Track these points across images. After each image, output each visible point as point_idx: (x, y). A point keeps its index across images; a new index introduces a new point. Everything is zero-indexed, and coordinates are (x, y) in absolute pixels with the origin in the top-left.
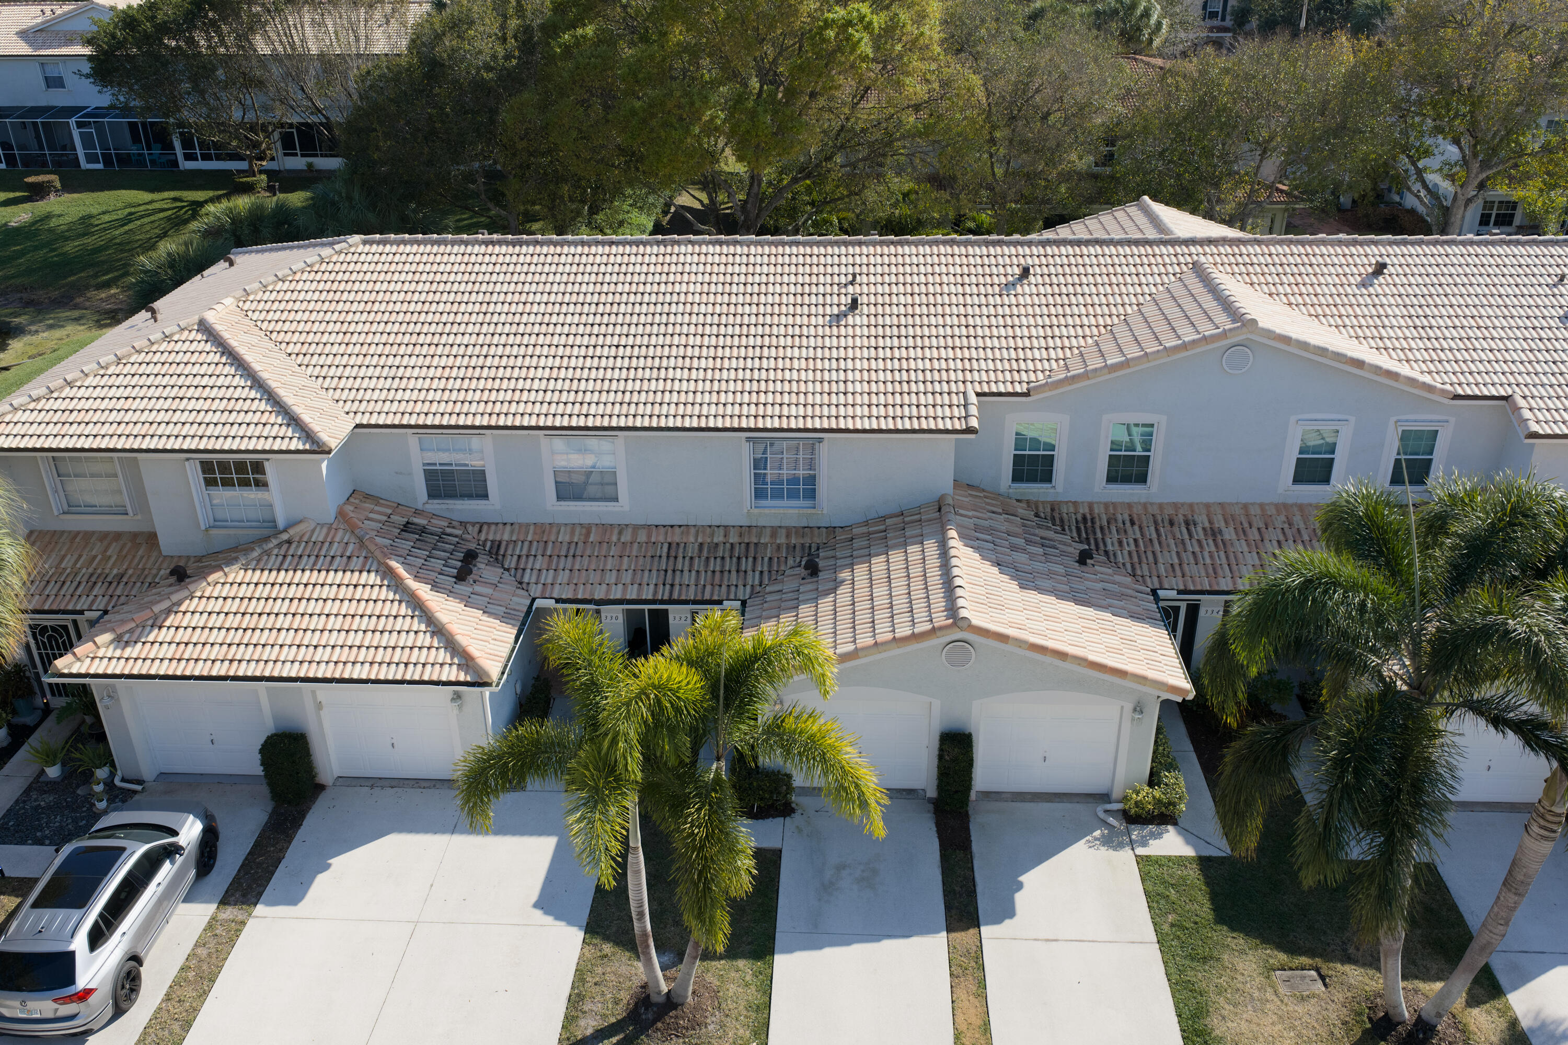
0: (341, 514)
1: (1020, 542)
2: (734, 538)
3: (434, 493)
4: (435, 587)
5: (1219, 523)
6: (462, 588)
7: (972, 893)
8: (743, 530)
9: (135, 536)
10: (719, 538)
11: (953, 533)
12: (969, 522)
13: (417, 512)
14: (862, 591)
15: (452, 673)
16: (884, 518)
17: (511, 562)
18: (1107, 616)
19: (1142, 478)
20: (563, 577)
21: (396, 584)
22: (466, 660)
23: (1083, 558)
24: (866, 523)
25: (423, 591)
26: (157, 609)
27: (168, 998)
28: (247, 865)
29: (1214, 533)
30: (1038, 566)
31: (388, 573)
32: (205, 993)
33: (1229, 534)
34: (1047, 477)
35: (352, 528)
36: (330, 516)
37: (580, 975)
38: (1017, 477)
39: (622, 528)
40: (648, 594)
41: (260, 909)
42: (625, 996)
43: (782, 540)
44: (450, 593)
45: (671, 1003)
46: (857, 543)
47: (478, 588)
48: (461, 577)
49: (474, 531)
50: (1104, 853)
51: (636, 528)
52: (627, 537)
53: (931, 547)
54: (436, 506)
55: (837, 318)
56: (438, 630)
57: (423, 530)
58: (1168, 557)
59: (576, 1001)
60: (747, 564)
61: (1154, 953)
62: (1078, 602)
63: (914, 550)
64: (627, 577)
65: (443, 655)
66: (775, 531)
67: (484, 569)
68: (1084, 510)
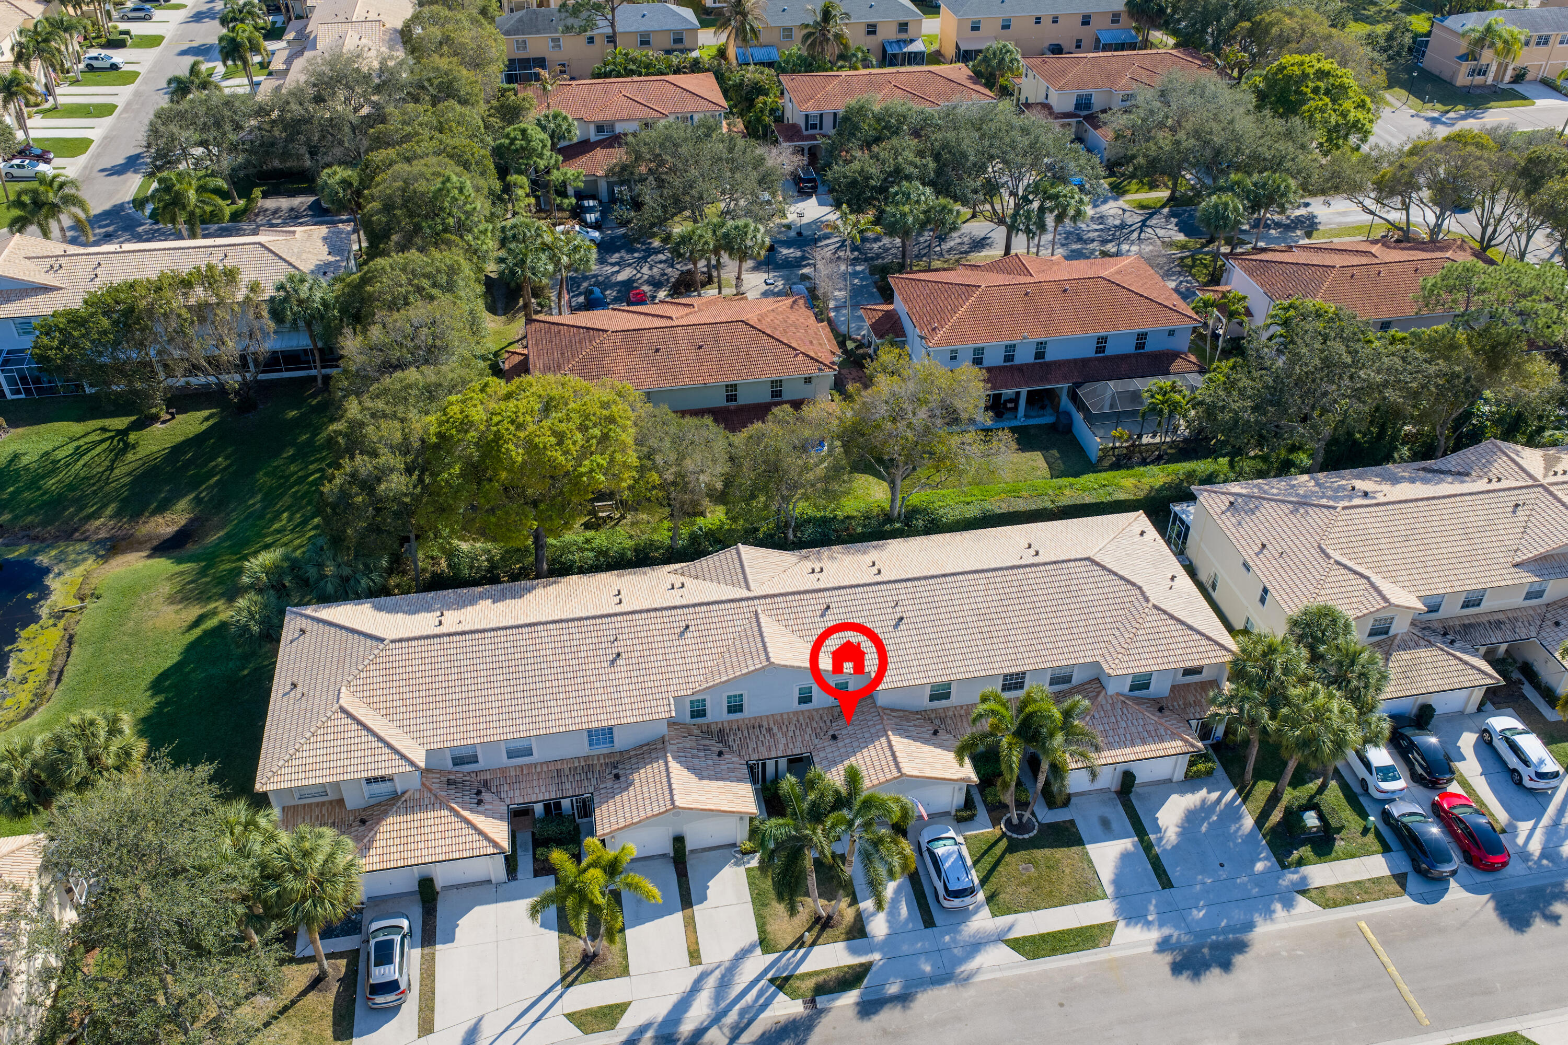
0: (423, 784)
1: (695, 751)
2: (583, 763)
3: (455, 765)
4: (472, 811)
5: (772, 725)
6: (481, 808)
7: (689, 894)
8: (586, 758)
9: (331, 802)
10: (576, 764)
11: (670, 758)
12: (675, 748)
13: (450, 772)
14: (639, 789)
15: (491, 850)
16: (642, 746)
17: (494, 789)
18: (728, 783)
19: (741, 710)
20: (517, 792)
21: (457, 814)
22: (495, 844)
23: (720, 754)
24: (635, 749)
25: (466, 814)
26: (366, 840)
27: (421, 985)
28: (424, 931)
29: (769, 730)
30: (703, 764)
31: (452, 809)
32: (434, 981)
33: (775, 730)
34: (704, 715)
35: (430, 790)
36: (418, 786)
37: (561, 950)
38: (692, 717)
39: (536, 765)
40: (553, 796)
41: (438, 947)
42: (578, 955)
43: (602, 761)
44: (478, 812)
45: (595, 955)
46: (634, 760)
47: (487, 807)
48: (480, 802)
49: (474, 775)
50: (735, 868)
51: (542, 764)
52: (539, 770)
53: (661, 762)
54: (457, 768)
55: (613, 662)
56: (480, 833)
57: (455, 783)
58: (752, 745)
59: (562, 959)
60: (590, 775)
61: (750, 906)
62: (717, 779)
63: (655, 765)
64: (543, 789)
65: (485, 843)
66: (598, 756)
67: (486, 796)
68: (720, 726)
